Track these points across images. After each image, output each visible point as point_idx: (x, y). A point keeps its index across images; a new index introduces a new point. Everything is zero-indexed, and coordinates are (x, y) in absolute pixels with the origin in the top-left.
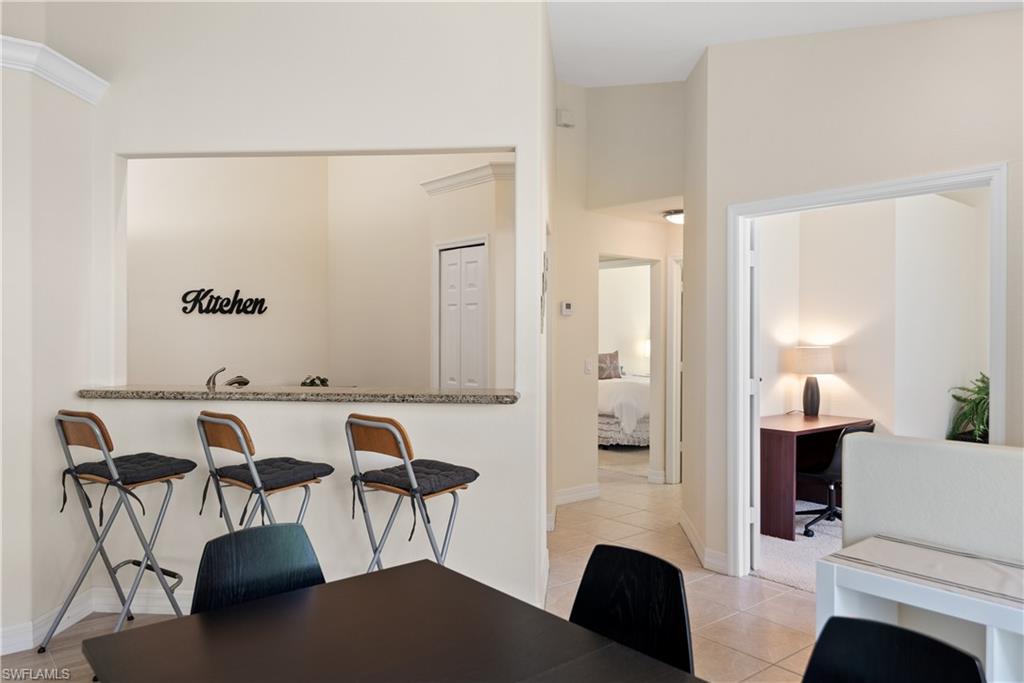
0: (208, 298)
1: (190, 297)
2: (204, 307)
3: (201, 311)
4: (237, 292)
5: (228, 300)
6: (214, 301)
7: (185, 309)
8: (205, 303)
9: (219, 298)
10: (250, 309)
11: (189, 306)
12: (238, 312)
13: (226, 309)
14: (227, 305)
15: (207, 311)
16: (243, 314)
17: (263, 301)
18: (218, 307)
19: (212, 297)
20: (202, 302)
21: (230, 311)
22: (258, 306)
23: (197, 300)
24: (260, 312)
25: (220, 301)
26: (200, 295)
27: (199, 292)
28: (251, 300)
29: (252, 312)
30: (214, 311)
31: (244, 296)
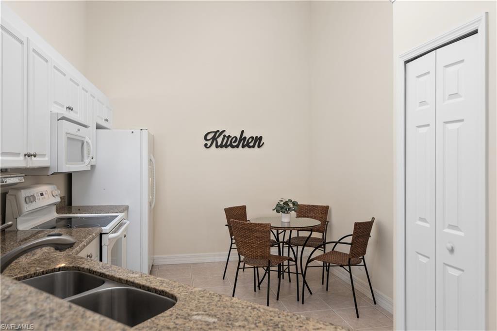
0: (222, 137)
1: (210, 136)
2: (219, 143)
3: (217, 146)
4: (243, 132)
5: (236, 137)
6: (226, 139)
7: (206, 145)
8: (220, 140)
9: (229, 136)
10: (251, 144)
11: (209, 143)
12: (243, 146)
13: (234, 144)
14: (235, 142)
15: (221, 146)
16: (246, 148)
17: (261, 138)
18: (229, 143)
19: (225, 136)
20: (218, 139)
21: (237, 146)
22: (258, 141)
23: (214, 139)
24: (259, 146)
25: (230, 139)
26: (217, 134)
27: (216, 133)
28: (252, 137)
29: (253, 146)
30: (226, 146)
31: (247, 135)
